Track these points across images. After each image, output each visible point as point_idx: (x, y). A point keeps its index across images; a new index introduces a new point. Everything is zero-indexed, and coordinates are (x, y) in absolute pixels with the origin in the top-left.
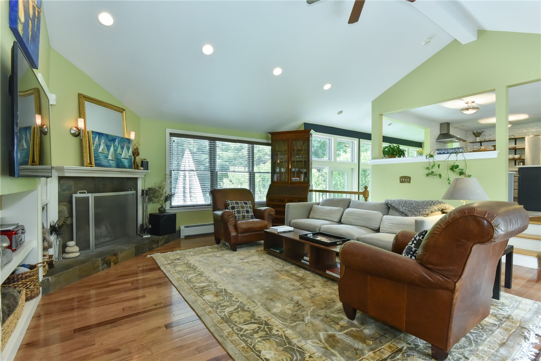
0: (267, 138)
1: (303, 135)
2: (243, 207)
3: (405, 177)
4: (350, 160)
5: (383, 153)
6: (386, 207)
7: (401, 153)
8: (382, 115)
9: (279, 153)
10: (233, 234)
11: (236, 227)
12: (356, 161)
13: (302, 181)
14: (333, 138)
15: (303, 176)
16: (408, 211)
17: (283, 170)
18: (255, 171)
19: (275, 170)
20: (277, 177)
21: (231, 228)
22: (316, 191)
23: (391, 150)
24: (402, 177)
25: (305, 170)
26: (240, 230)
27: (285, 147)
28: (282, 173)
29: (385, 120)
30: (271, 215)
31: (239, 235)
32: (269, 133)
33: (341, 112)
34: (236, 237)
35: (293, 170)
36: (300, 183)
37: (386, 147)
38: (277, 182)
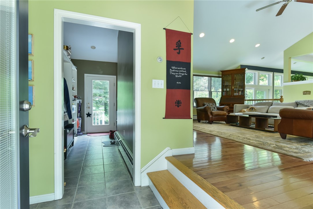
0: (219, 74)
1: (241, 71)
2: (212, 106)
3: (307, 91)
4: (267, 84)
5: (291, 79)
6: (296, 104)
7: (303, 79)
8: (291, 58)
9: (226, 81)
10: (211, 116)
11: (211, 113)
12: (271, 85)
13: (240, 95)
14: (257, 73)
15: (240, 93)
16: (310, 104)
17: (228, 90)
18: (212, 90)
19: (223, 90)
20: (225, 94)
21: (209, 114)
22: (248, 100)
23: (296, 77)
24: (304, 92)
25: (242, 89)
26: (214, 115)
27: (230, 78)
28: (228, 91)
29: (293, 61)
30: (227, 109)
31: (213, 117)
32: (221, 71)
33: (264, 58)
34: (212, 118)
35: (235, 89)
36: (238, 96)
37: (293, 76)
38: (225, 96)
